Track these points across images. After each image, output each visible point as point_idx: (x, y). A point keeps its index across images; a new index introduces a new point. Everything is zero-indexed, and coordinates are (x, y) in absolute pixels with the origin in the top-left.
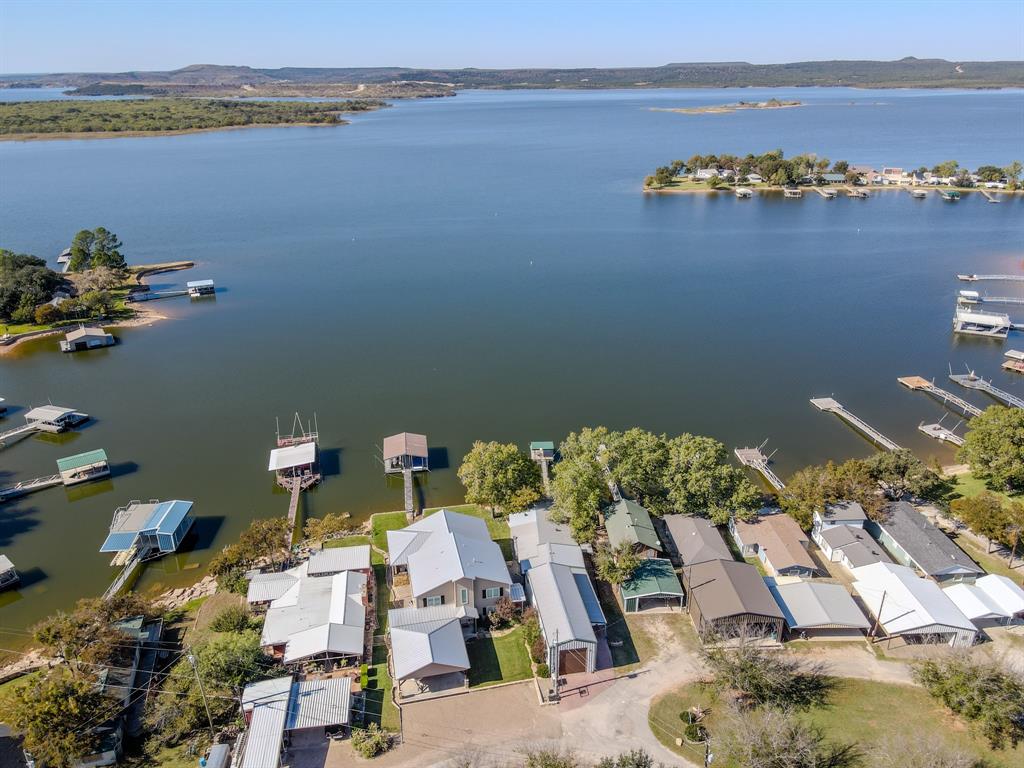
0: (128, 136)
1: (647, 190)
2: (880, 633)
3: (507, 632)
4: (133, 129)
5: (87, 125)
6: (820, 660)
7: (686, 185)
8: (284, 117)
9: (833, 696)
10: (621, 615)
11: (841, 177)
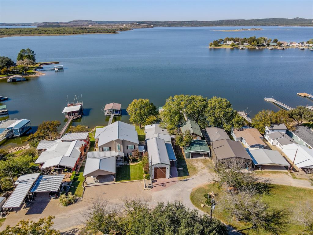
0: (51, 35)
1: (210, 47)
2: (294, 169)
3: (136, 163)
4: (53, 34)
5: (40, 32)
6: (267, 178)
7: (223, 46)
8: (99, 31)
9: (273, 191)
10: (184, 160)
11: (276, 44)
